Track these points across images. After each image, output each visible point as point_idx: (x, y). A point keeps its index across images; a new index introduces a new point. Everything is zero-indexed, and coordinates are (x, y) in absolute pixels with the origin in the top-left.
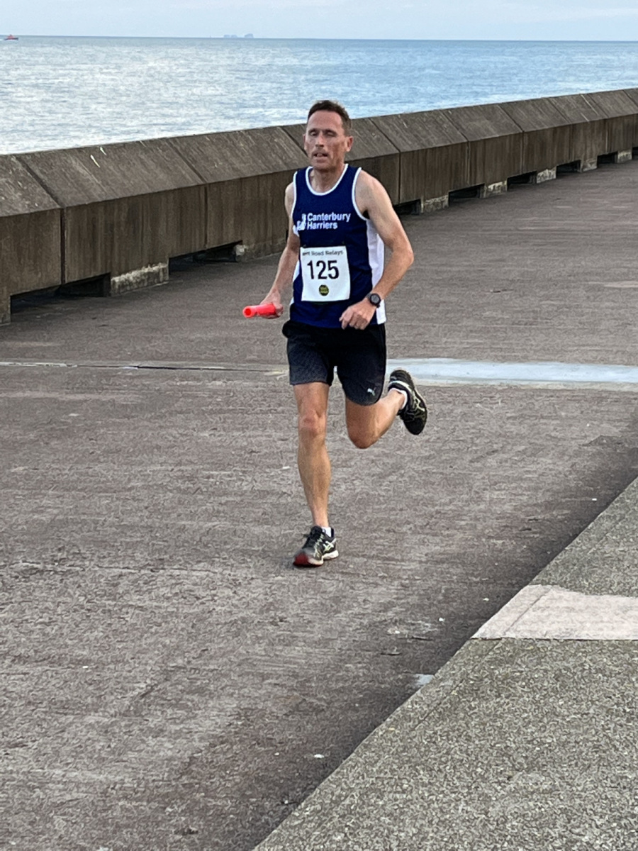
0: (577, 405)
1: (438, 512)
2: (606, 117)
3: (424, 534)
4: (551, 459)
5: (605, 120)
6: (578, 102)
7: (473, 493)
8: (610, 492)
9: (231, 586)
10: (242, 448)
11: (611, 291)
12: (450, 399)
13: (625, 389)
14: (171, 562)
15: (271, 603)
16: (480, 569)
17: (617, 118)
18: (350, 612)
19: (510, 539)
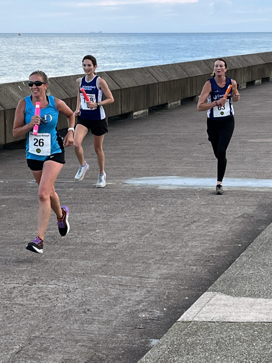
0: (233, 198)
1: (167, 253)
2: (250, 65)
3: (159, 264)
4: (220, 225)
5: (249, 67)
6: (237, 58)
7: (184, 242)
8: (247, 242)
9: (66, 293)
10: (79, 222)
11: (251, 144)
12: (176, 196)
13: (255, 190)
14: (39, 280)
15: (84, 301)
16: (185, 282)
17: (255, 65)
18: (122, 305)
19: (200, 266)
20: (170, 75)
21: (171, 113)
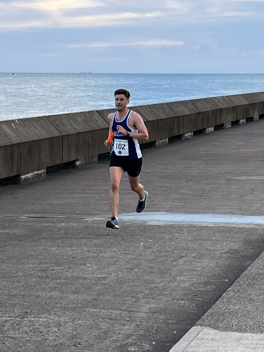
0: (220, 234)
1: (155, 287)
2: (235, 105)
3: (148, 298)
4: (207, 260)
5: (234, 107)
6: (223, 99)
7: (172, 277)
8: (234, 277)
9: (57, 326)
10: (69, 256)
11: (236, 181)
12: (164, 231)
13: (241, 226)
14: (31, 314)
15: (75, 335)
16: (173, 316)
17: (239, 106)
18: (111, 339)
19: (188, 301)
20: (157, 114)
21: (159, 151)
